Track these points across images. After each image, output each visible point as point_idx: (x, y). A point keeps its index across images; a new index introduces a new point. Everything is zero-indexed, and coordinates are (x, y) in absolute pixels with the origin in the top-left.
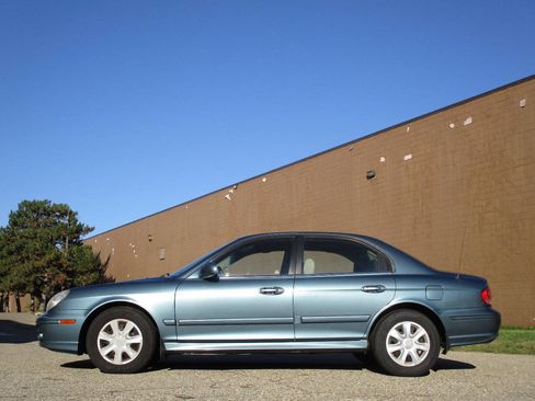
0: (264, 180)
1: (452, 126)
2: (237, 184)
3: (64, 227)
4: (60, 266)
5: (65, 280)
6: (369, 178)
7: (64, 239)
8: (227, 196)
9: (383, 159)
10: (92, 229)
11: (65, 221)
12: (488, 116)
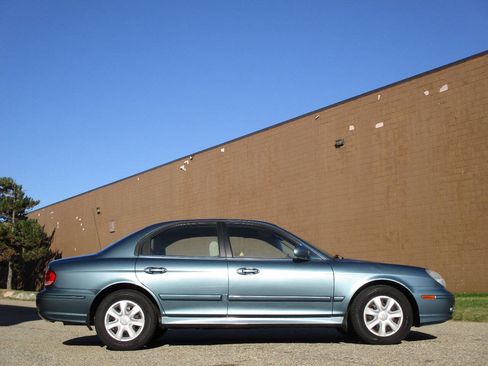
0: (223, 150)
1: (427, 93)
2: (193, 155)
3: (10, 201)
4: (8, 241)
5: (13, 256)
6: (337, 146)
7: (11, 213)
8: (183, 167)
9: (352, 128)
10: (38, 203)
11: (10, 194)
12: (466, 83)
